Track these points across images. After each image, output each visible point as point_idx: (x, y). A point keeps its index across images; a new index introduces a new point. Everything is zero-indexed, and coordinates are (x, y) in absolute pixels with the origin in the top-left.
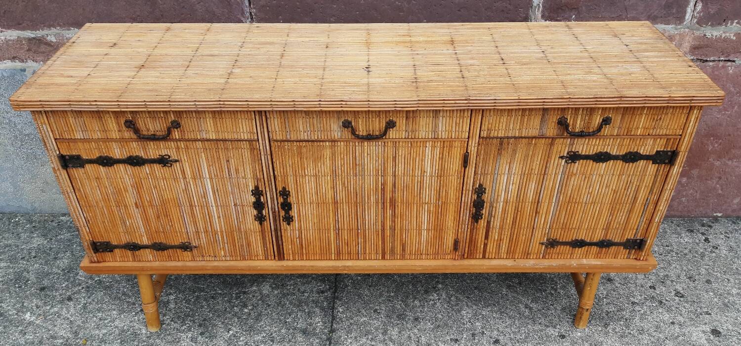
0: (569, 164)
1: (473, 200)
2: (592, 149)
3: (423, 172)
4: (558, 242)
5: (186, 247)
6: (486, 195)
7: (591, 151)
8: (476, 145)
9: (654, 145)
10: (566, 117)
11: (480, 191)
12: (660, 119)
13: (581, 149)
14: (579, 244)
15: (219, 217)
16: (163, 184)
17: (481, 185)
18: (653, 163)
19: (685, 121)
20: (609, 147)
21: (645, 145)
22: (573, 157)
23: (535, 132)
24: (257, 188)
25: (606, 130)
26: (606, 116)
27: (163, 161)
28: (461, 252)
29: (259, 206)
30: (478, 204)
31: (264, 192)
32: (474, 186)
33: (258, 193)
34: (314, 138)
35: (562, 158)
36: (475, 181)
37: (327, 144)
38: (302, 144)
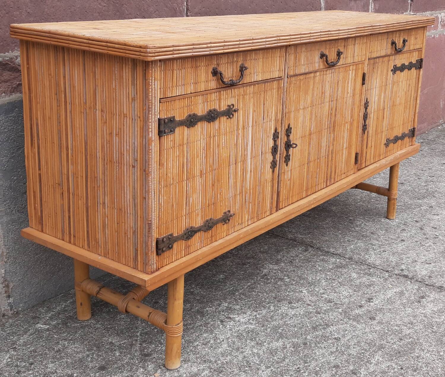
0: (394, 75)
1: (364, 113)
2: (400, 62)
5: (226, 219)
6: (368, 108)
7: (400, 64)
8: (367, 65)
9: (415, 56)
10: (394, 39)
11: (366, 104)
12: (417, 37)
13: (397, 62)
14: (396, 139)
15: (251, 171)
16: (223, 141)
17: (367, 100)
18: (415, 69)
19: (423, 38)
20: (405, 60)
22: (395, 69)
23: (384, 52)
24: (276, 130)
27: (229, 112)
29: (274, 150)
30: (365, 117)
31: (280, 133)
32: (365, 101)
33: (276, 136)
34: (307, 71)
35: (392, 70)
36: (365, 97)
37: (312, 75)
38: (302, 77)
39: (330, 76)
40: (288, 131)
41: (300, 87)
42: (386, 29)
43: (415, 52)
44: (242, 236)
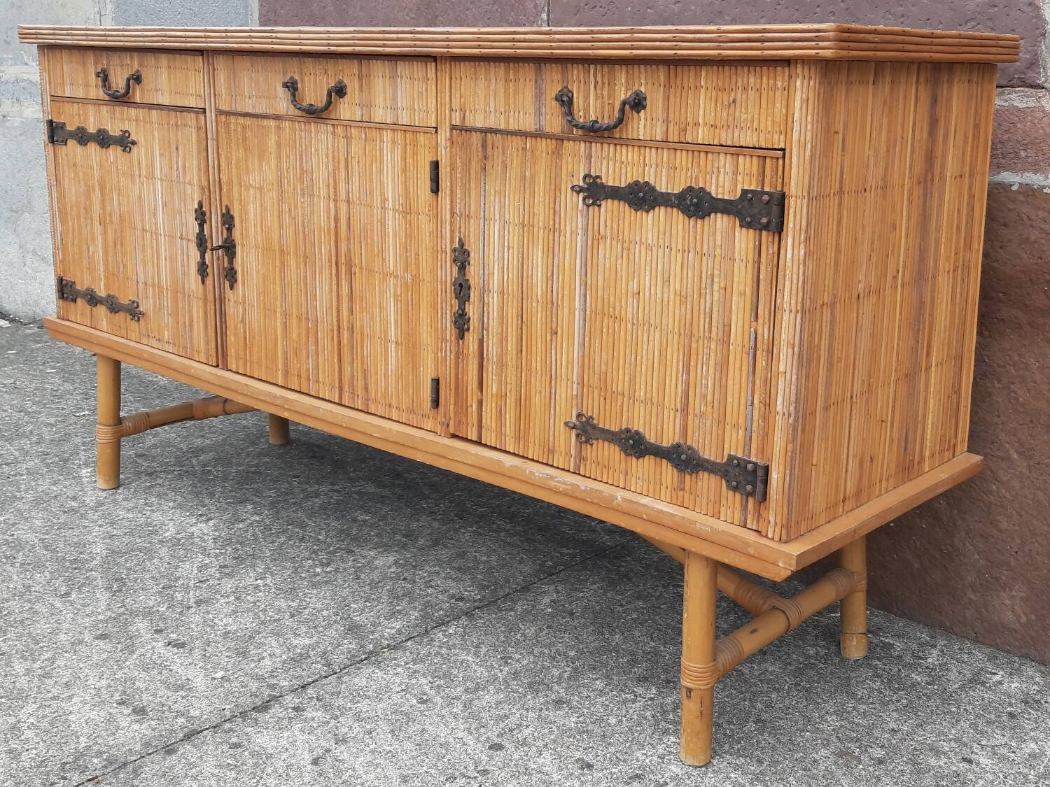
0: (591, 208)
1: (453, 280)
2: (623, 171)
3: (384, 200)
4: (594, 427)
5: (134, 311)
6: (472, 268)
7: (623, 180)
8: (448, 144)
9: (736, 173)
10: (570, 88)
11: (461, 258)
12: (734, 101)
13: (604, 170)
14: (635, 445)
15: (166, 257)
17: (462, 244)
18: (741, 226)
19: (784, 111)
20: (653, 171)
21: (716, 171)
22: (595, 191)
23: (528, 124)
24: (201, 205)
25: (640, 126)
26: (636, 88)
27: (125, 142)
28: (445, 417)
29: (202, 242)
30: (462, 290)
31: (208, 214)
32: (452, 242)
33: (201, 216)
34: (260, 111)
35: (577, 190)
36: (452, 231)
37: (272, 123)
38: (249, 121)
39: (320, 138)
40: (228, 220)
41: (245, 138)
42: (479, 47)
43: (722, 157)
44: (146, 356)
